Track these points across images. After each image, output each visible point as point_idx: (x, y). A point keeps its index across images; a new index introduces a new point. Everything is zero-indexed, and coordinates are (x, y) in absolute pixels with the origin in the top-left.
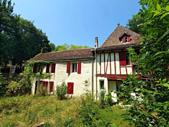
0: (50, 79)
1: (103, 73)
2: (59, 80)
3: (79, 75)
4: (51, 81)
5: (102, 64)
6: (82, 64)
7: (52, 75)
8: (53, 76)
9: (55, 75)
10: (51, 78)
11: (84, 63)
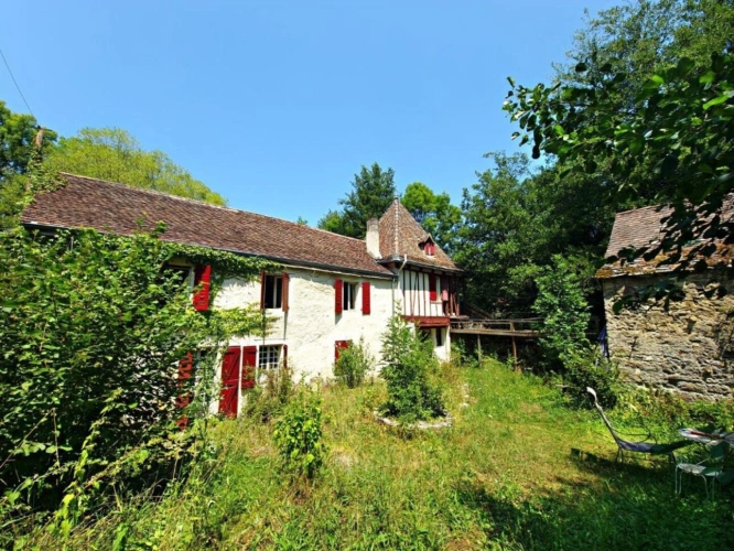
0: (264, 335)
1: (408, 314)
2: (308, 336)
3: (367, 317)
4: (269, 342)
5: (407, 292)
6: (372, 288)
7: (274, 320)
8: (280, 324)
9: (289, 320)
10: (270, 330)
11: (377, 287)
